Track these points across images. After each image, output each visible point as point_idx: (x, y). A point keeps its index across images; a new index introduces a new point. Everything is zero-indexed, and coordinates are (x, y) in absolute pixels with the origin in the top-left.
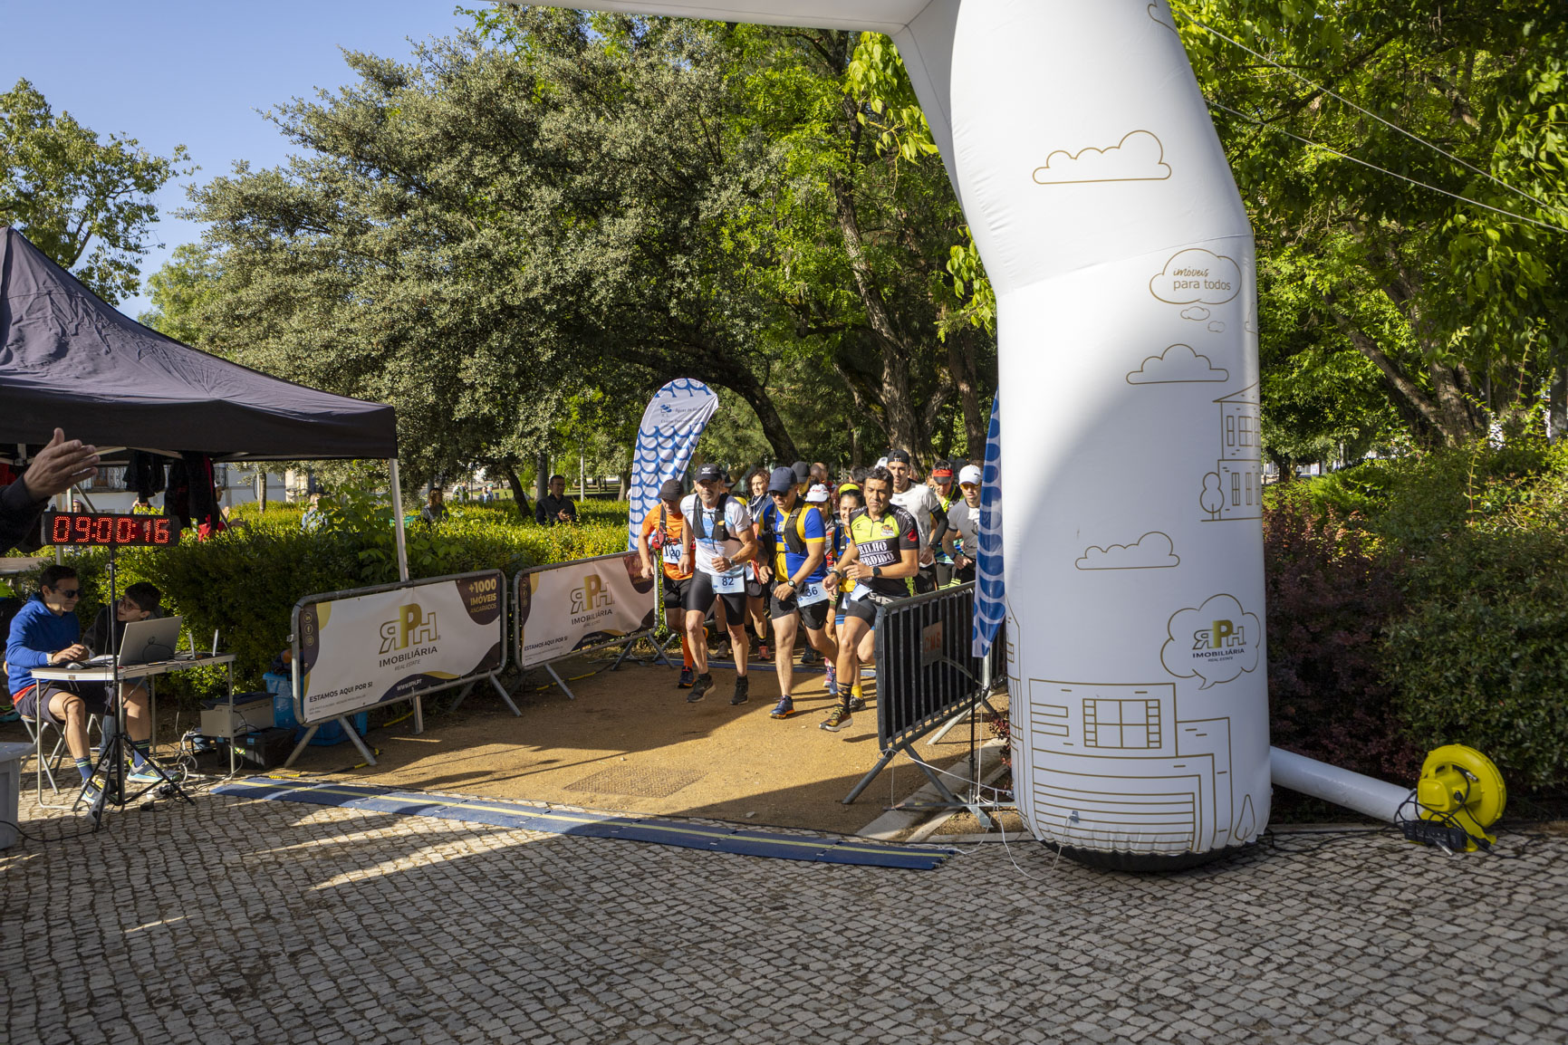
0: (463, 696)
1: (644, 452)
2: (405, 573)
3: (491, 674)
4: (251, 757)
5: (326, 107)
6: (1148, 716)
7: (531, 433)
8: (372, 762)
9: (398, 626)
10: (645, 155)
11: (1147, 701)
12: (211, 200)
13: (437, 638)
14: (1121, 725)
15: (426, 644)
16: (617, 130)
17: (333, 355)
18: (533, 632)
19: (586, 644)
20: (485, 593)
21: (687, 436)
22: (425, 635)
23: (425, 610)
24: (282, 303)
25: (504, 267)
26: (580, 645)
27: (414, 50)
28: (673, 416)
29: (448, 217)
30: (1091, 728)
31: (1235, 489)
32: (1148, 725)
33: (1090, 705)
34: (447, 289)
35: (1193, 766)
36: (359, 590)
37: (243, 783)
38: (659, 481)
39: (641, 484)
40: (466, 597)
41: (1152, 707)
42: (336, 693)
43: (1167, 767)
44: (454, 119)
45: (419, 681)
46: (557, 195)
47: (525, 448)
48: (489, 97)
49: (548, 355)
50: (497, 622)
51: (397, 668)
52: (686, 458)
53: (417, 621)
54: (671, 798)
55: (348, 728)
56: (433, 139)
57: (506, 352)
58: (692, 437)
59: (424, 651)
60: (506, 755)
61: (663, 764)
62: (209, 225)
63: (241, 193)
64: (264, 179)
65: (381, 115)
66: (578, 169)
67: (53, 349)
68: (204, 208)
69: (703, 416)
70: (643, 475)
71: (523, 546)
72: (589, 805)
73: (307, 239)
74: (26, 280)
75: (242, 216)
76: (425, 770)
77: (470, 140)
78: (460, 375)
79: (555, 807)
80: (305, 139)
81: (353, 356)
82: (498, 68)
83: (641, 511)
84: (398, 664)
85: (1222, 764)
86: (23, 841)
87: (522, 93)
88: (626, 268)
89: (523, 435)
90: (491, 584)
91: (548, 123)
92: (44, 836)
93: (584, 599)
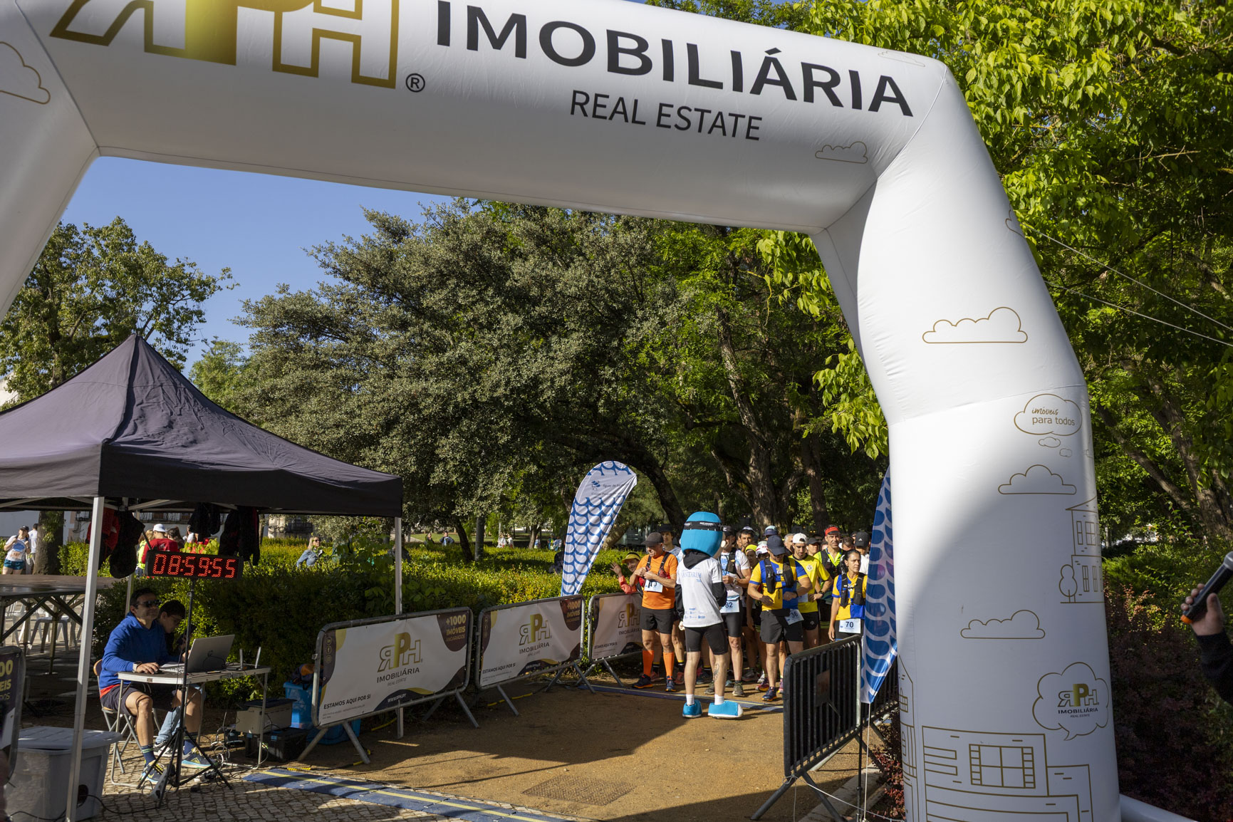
0: (434, 708)
1: (577, 517)
2: (399, 608)
3: (457, 692)
4: (272, 751)
5: (350, 248)
6: (1023, 761)
7: (486, 498)
8: (367, 760)
9: (393, 650)
10: (590, 294)
11: (1022, 748)
12: (259, 312)
13: (421, 660)
14: (1002, 767)
15: (412, 666)
16: (569, 274)
17: (342, 432)
18: (490, 658)
19: (528, 671)
20: (458, 626)
21: (611, 506)
22: (412, 657)
23: (413, 637)
24: (305, 390)
25: (476, 372)
26: (523, 671)
27: (423, 212)
28: (601, 490)
29: (437, 333)
30: (976, 769)
31: (1086, 579)
32: (1023, 768)
33: (975, 750)
34: (434, 387)
35: (1061, 804)
36: (368, 620)
37: (268, 773)
38: (588, 540)
39: (574, 542)
40: (443, 629)
41: (1027, 753)
42: (343, 703)
43: (1040, 805)
44: (448, 262)
45: (404, 695)
46: (519, 320)
47: (481, 509)
48: (476, 247)
49: (504, 439)
50: (464, 649)
51: (389, 684)
52: (609, 524)
53: (407, 647)
54: (610, 806)
55: (349, 731)
56: (431, 276)
57: (473, 435)
58: (615, 507)
59: (410, 671)
60: (471, 760)
61: (599, 777)
62: (256, 330)
63: (284, 308)
64: (300, 298)
65: (391, 256)
66: (536, 302)
67: (166, 424)
68: (253, 317)
69: (624, 490)
70: (576, 535)
71: (486, 589)
72: (545, 808)
73: (328, 343)
74: (146, 375)
75: (282, 325)
76: (409, 770)
77: (457, 277)
78: (437, 452)
79: (518, 809)
80: (336, 271)
81: (357, 433)
82: (481, 227)
83: (572, 564)
84: (391, 680)
85: (1085, 805)
86: (103, 811)
87: (497, 245)
88: (569, 377)
89: (481, 499)
90: (462, 619)
91: (517, 267)
92: (118, 809)
93: (530, 633)
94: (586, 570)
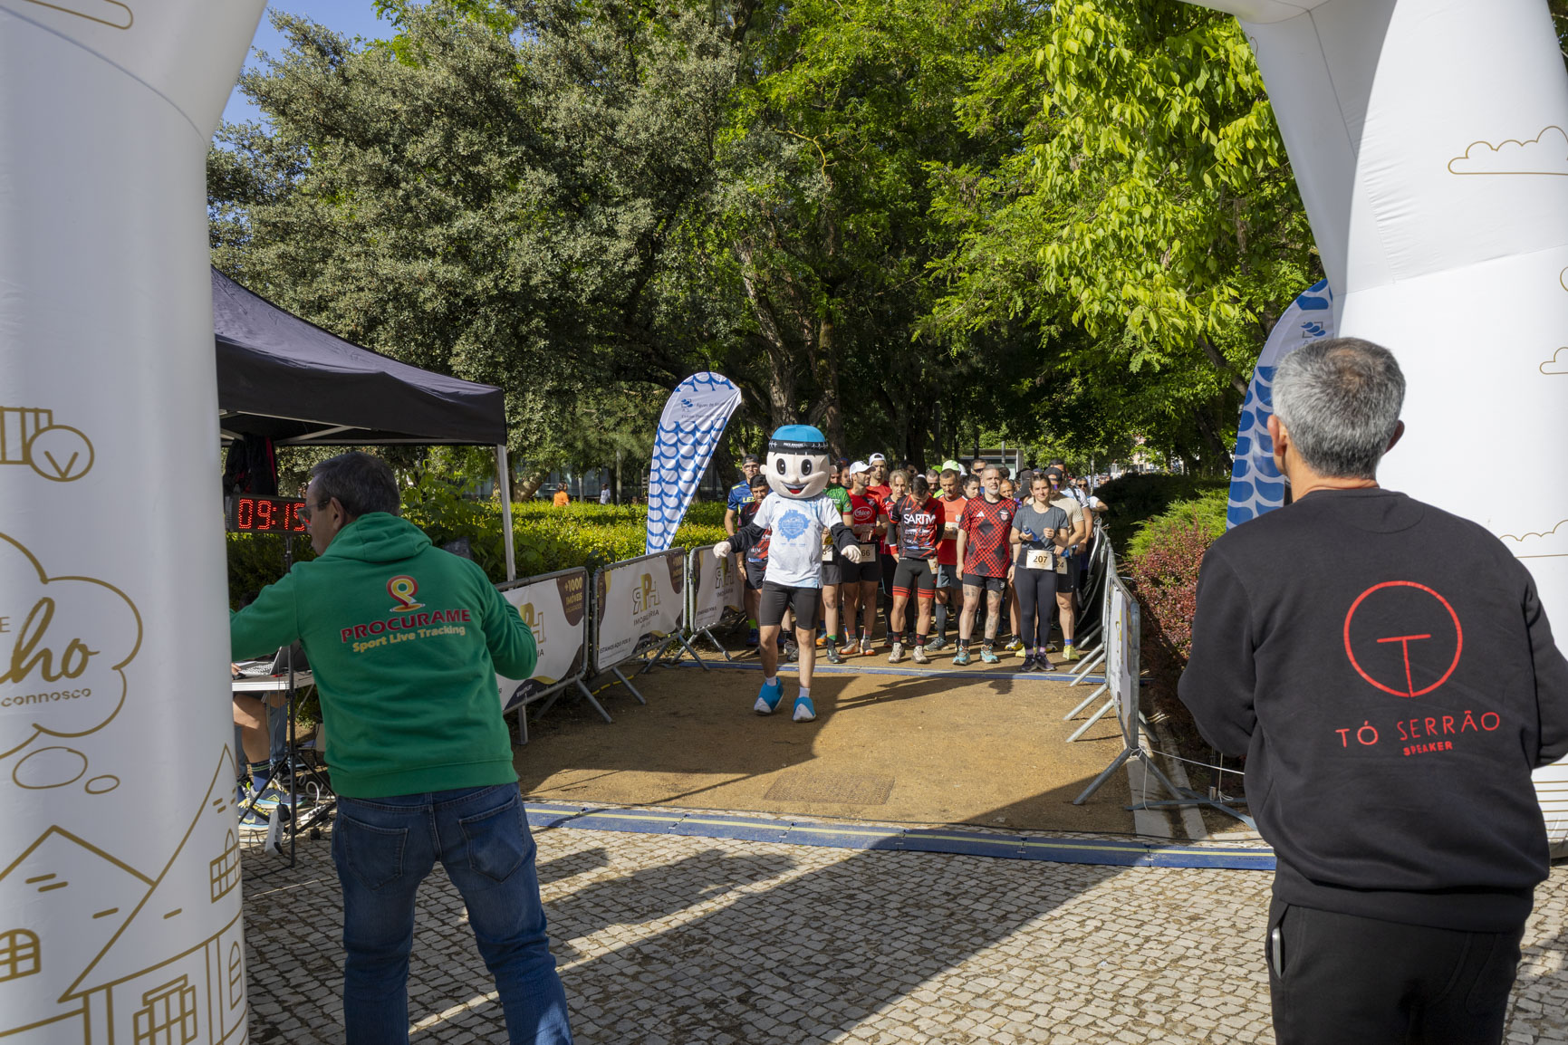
1: (664, 448)
3: (577, 678)
13: (544, 639)
18: (606, 635)
19: (639, 647)
20: (575, 592)
22: (537, 636)
26: (636, 648)
28: (694, 411)
38: (679, 478)
39: (661, 480)
40: (564, 595)
45: (530, 687)
50: (582, 623)
52: (707, 455)
53: (533, 622)
58: (713, 433)
69: (725, 410)
70: (663, 471)
83: (660, 509)
90: (579, 582)
93: (642, 599)
94: (678, 517)
